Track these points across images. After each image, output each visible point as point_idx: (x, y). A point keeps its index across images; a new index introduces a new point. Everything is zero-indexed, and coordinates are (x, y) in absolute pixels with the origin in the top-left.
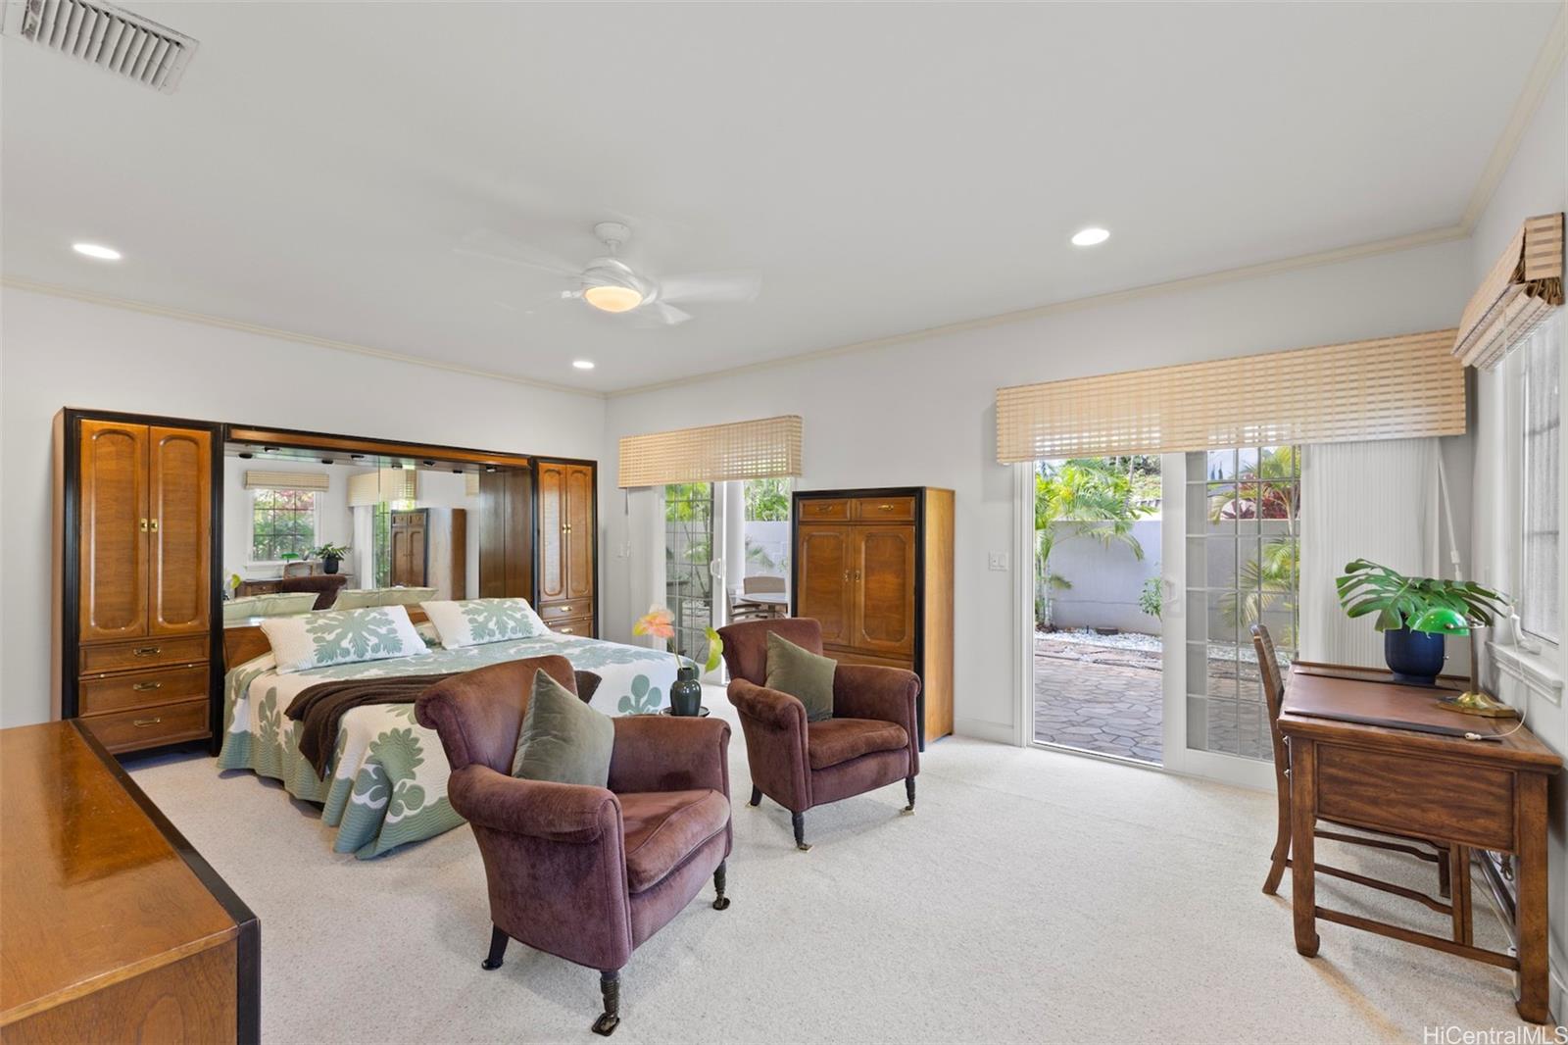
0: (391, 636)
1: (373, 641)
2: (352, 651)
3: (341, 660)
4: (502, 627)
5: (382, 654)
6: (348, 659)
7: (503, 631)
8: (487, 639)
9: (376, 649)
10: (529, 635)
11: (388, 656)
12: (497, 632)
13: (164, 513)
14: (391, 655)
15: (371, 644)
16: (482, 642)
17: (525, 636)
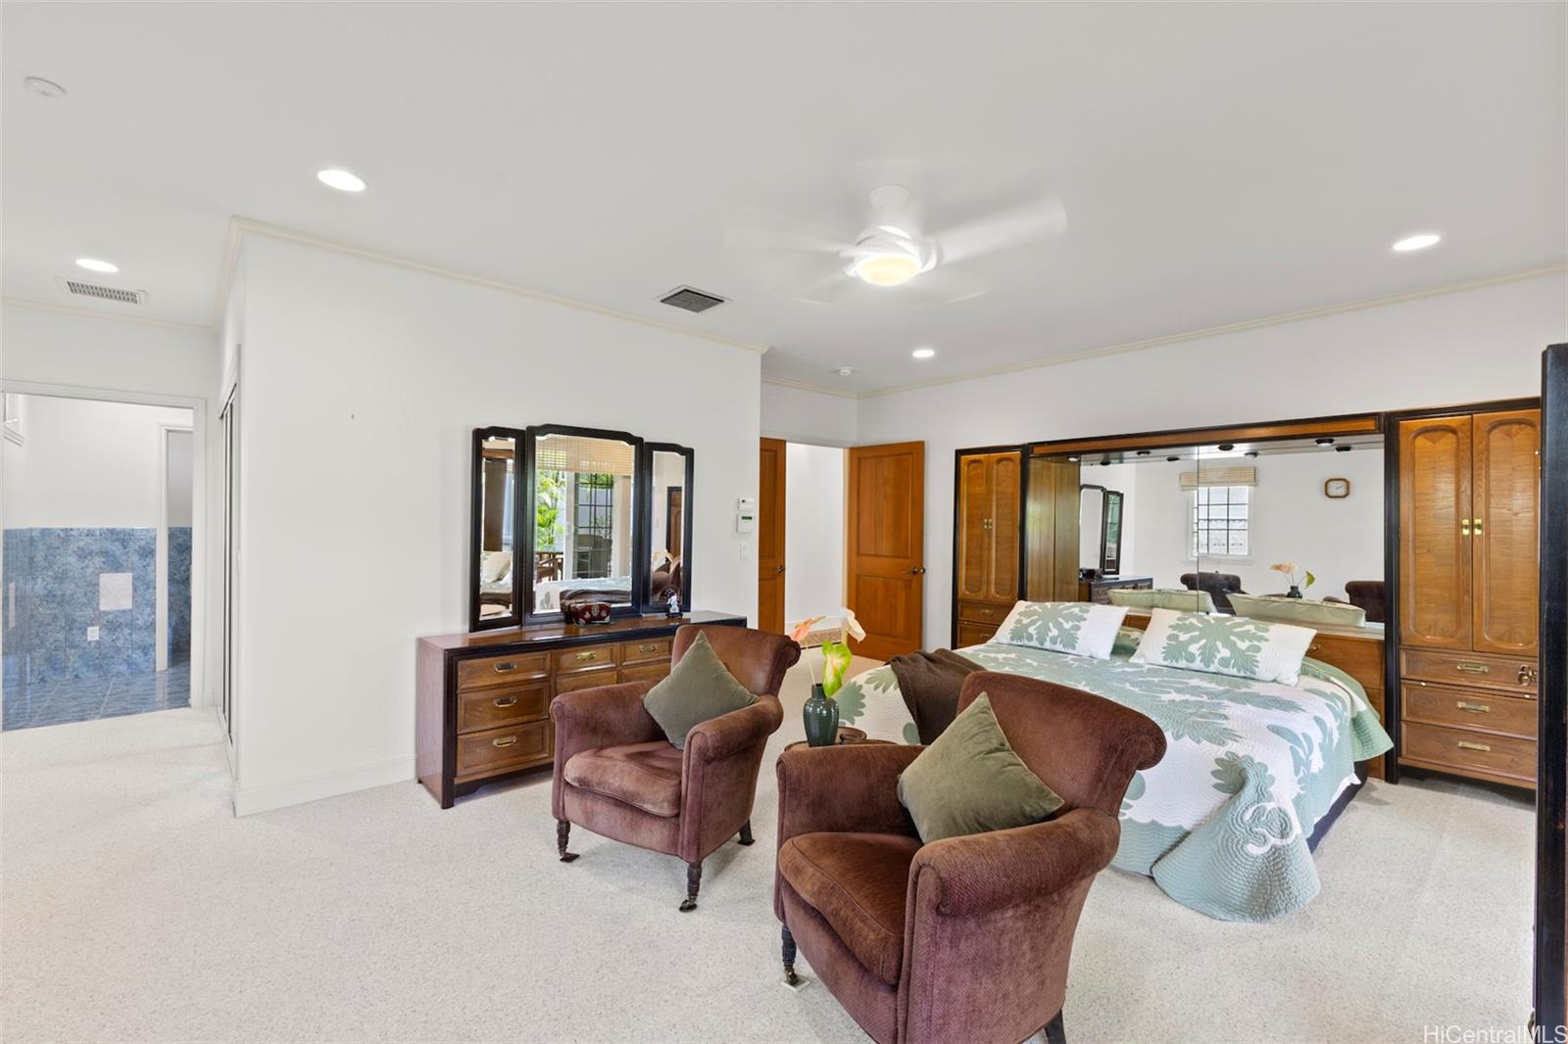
0: (1072, 632)
1: (1055, 632)
2: (1035, 637)
3: (1026, 643)
4: (1208, 655)
5: (1059, 647)
6: (1031, 644)
7: (1207, 661)
8: (1183, 664)
9: (1054, 641)
10: (1248, 674)
11: (1063, 650)
12: (1199, 659)
13: (997, 514)
14: (1066, 650)
15: (1050, 634)
16: (1175, 664)
17: (1242, 674)
